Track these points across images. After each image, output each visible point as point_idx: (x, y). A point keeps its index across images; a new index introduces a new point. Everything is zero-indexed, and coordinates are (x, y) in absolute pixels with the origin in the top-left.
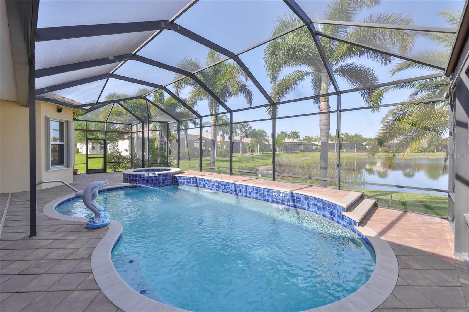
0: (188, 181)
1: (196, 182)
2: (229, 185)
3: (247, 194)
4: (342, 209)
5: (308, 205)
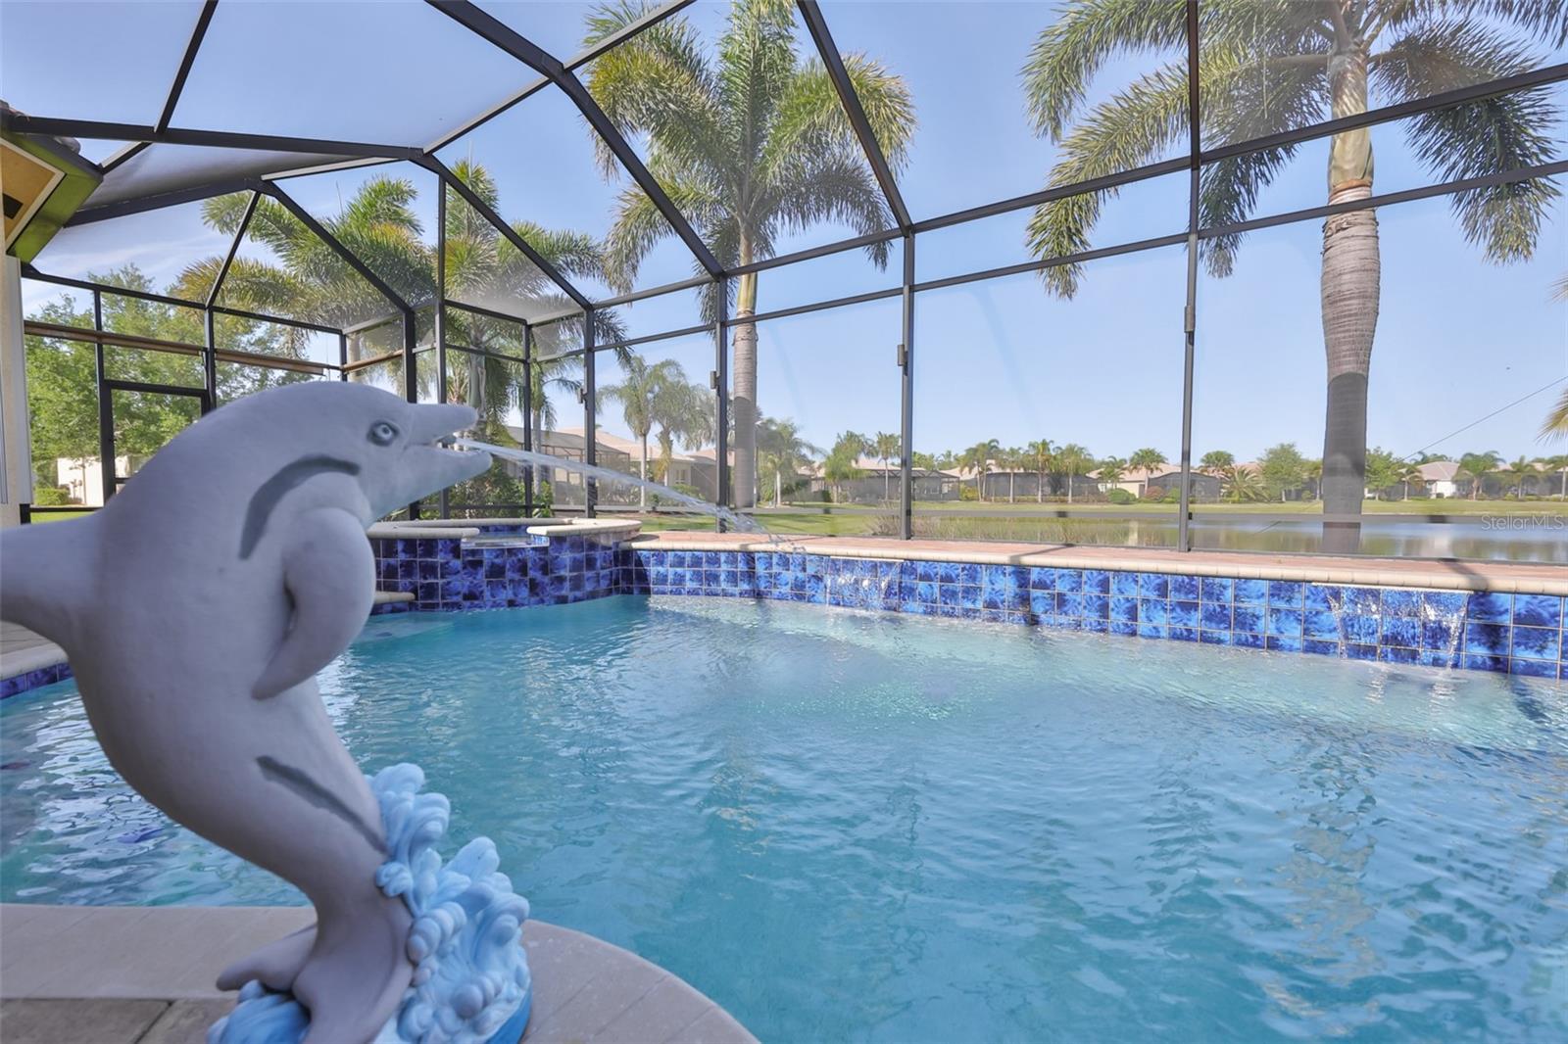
0: (705, 570)
1: (751, 575)
2: (973, 578)
3: (1112, 615)
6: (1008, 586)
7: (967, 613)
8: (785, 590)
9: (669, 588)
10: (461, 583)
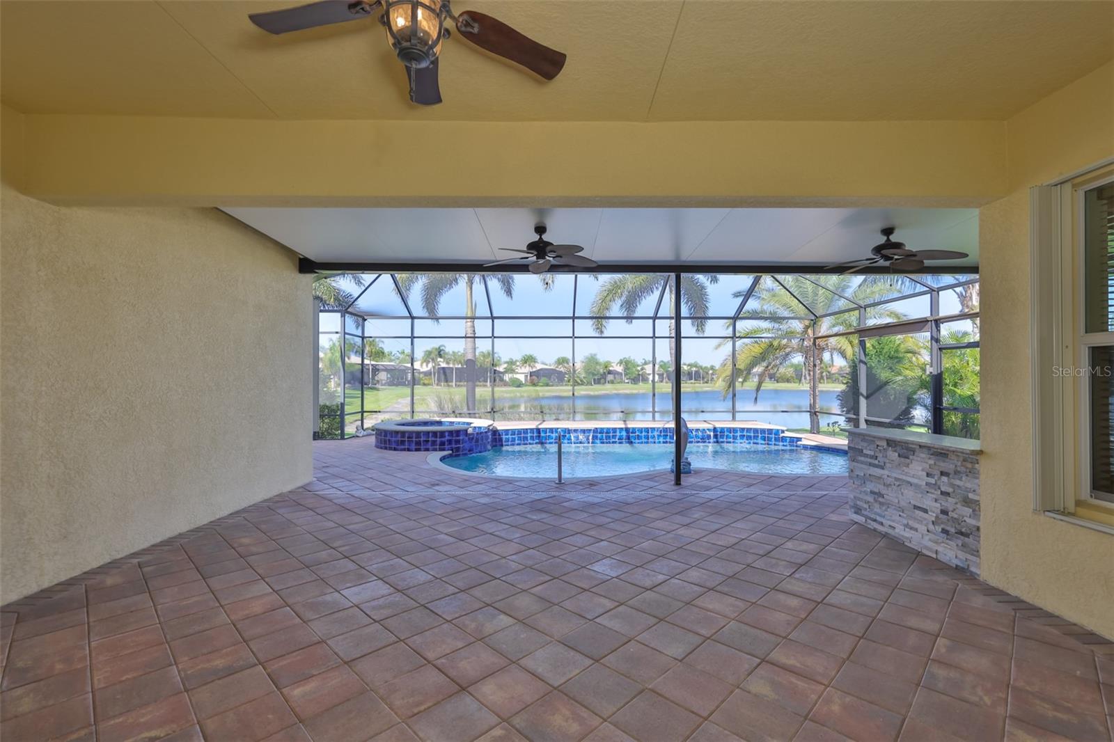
0: (522, 435)
1: (539, 436)
2: (615, 432)
3: (650, 439)
4: (780, 432)
5: (735, 438)
6: (624, 434)
7: (614, 442)
9: (510, 443)
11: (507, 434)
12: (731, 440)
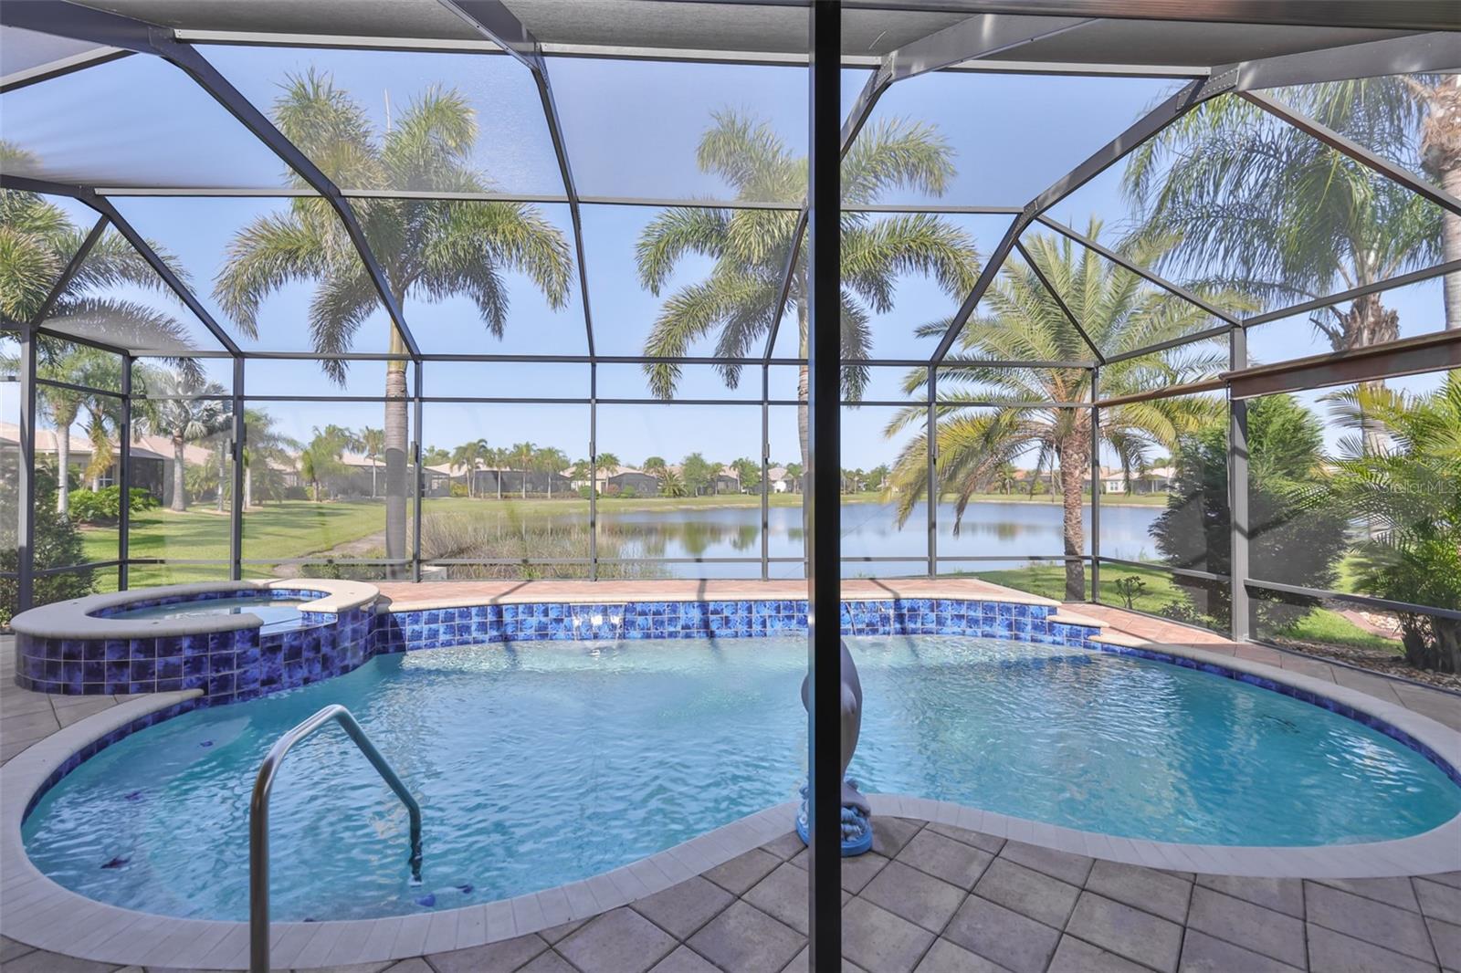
0: (457, 625)
1: (499, 623)
2: (674, 611)
3: (754, 626)
4: (1046, 610)
5: (940, 622)
6: (696, 615)
7: (672, 635)
8: (531, 632)
9: (423, 642)
10: (258, 670)
11: (417, 622)
12: (933, 626)
